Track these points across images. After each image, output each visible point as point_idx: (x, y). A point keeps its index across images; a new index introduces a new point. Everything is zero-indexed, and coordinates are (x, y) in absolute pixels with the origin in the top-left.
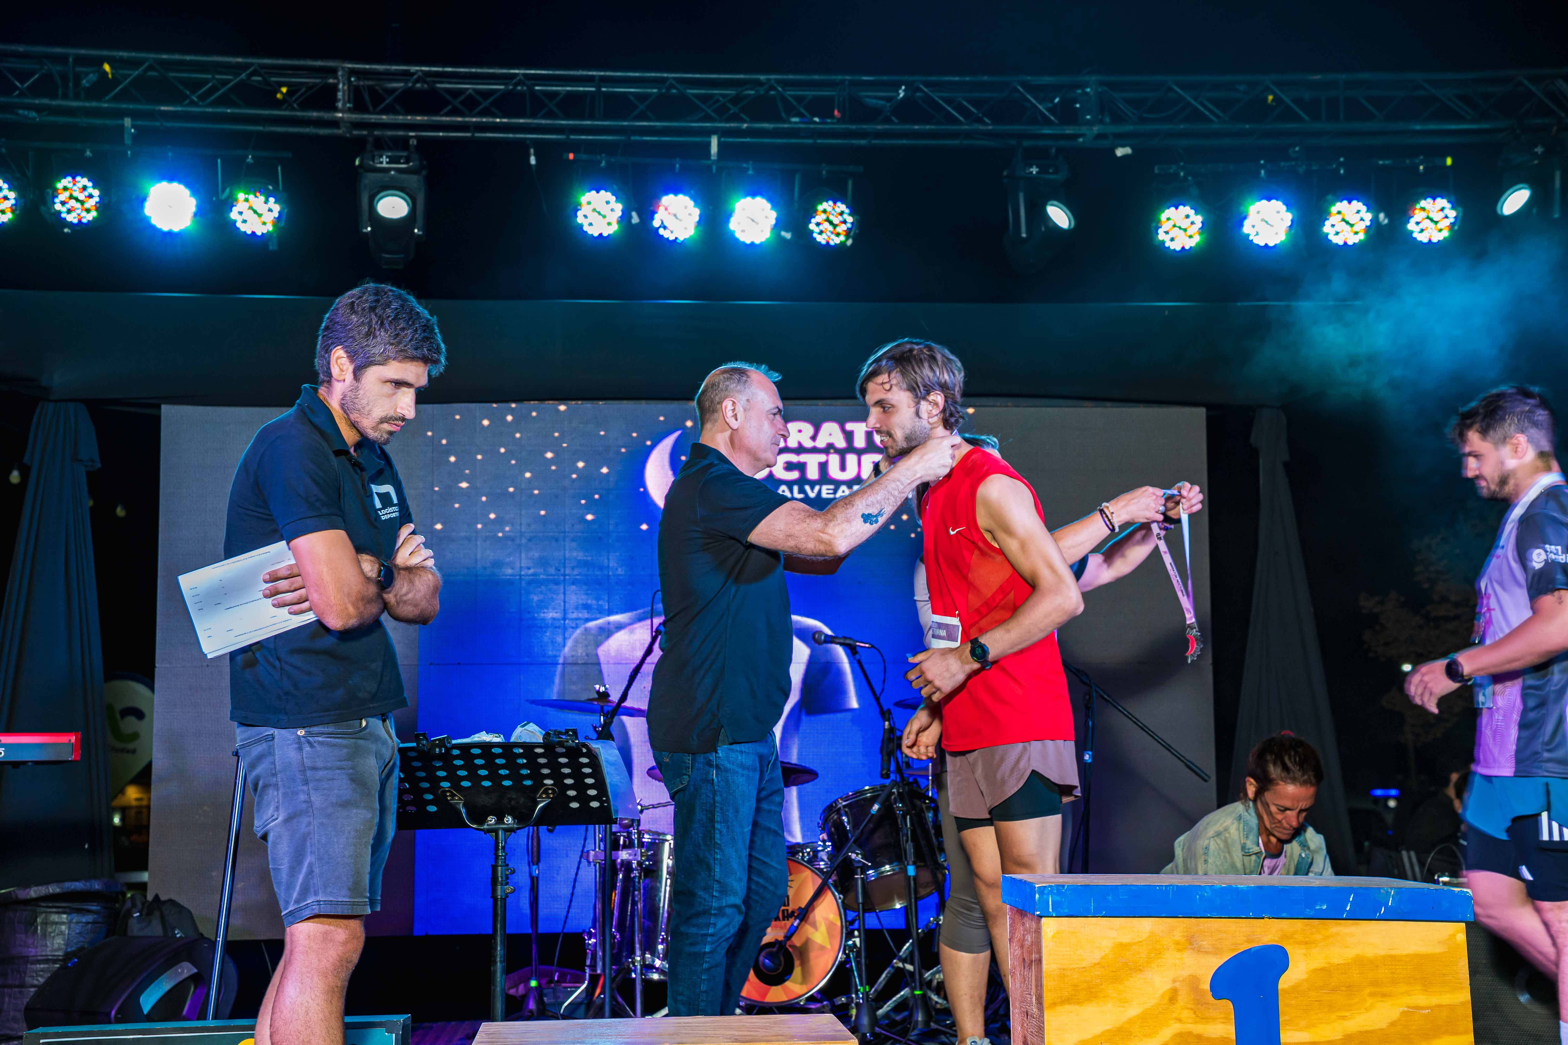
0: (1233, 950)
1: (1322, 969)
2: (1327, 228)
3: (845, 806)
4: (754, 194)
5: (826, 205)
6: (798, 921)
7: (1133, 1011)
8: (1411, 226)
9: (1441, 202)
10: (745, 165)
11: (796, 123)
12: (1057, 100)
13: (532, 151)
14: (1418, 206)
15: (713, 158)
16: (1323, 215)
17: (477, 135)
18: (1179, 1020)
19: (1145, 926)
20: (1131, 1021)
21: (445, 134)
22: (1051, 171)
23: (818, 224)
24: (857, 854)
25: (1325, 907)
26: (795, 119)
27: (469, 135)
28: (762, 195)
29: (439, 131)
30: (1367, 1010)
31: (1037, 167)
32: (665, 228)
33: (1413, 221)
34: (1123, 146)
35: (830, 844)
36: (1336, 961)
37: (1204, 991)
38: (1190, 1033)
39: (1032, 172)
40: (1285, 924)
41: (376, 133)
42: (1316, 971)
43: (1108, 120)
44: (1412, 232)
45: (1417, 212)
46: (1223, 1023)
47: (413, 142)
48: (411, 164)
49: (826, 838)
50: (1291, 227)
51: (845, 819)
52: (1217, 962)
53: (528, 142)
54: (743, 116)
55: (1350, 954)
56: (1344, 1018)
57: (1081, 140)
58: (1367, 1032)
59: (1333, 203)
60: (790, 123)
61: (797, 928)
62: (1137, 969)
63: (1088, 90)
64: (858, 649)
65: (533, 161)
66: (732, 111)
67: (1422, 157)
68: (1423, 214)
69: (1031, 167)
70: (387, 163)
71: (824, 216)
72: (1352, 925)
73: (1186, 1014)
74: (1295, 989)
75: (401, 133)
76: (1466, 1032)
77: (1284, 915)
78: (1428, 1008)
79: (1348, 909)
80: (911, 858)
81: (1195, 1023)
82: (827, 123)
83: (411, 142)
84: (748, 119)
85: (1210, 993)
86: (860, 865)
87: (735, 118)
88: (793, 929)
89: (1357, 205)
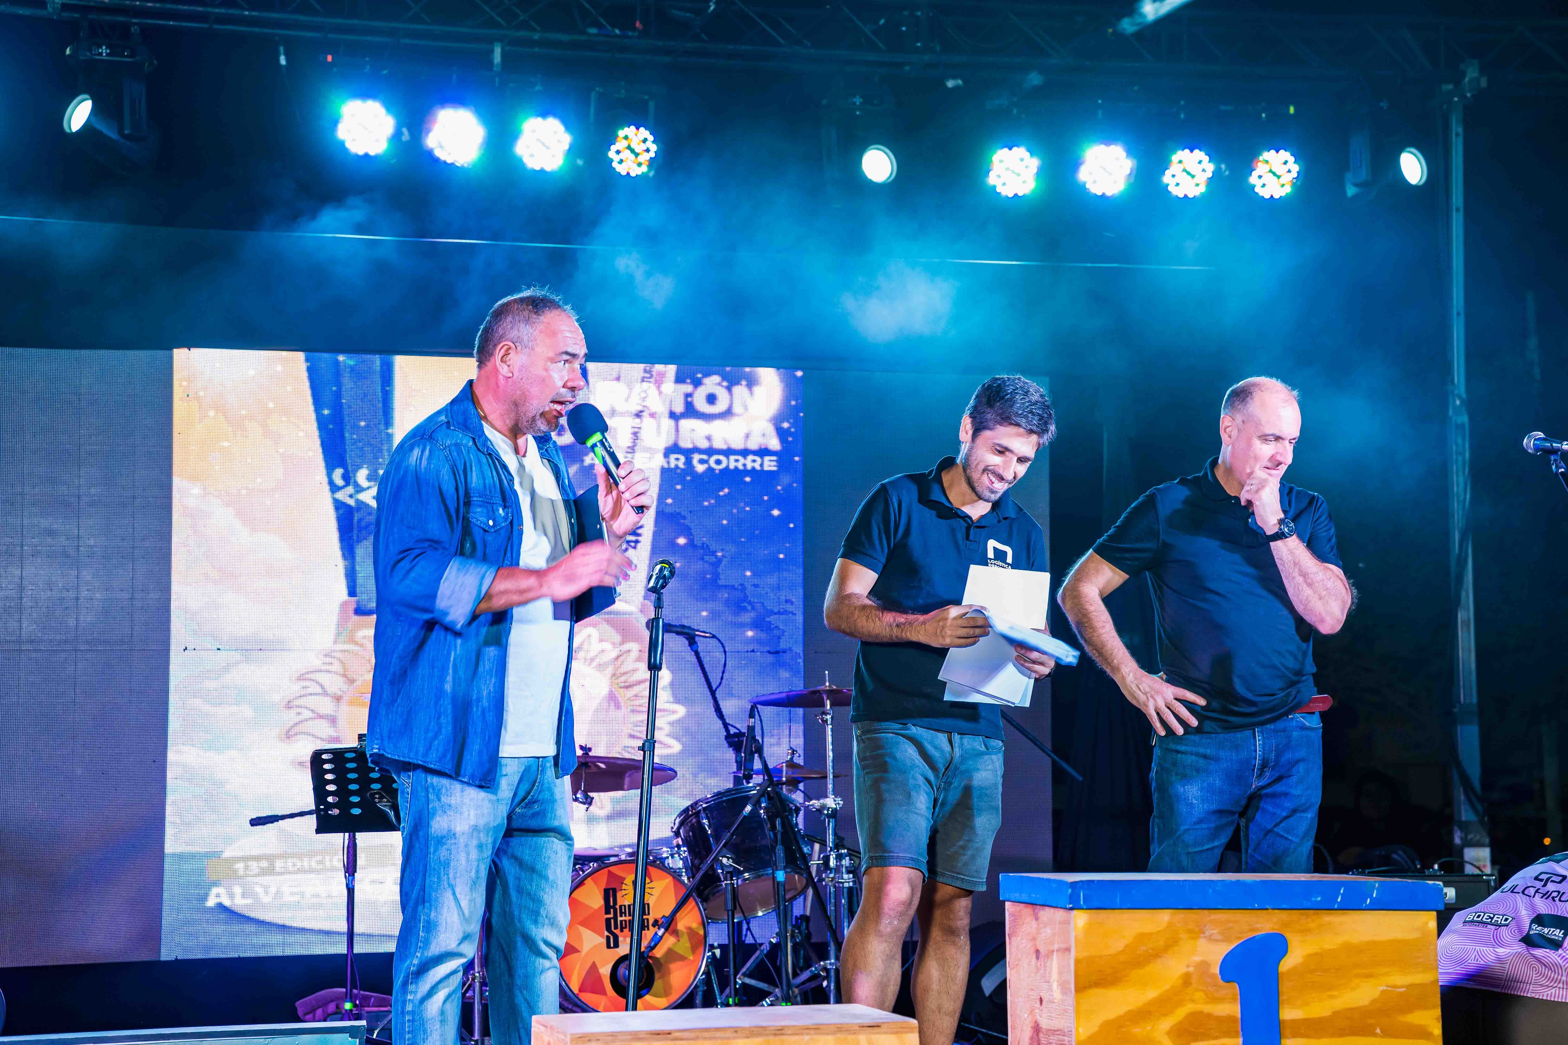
0: (1239, 938)
1: (1316, 954)
2: (1167, 178)
3: (704, 809)
4: (544, 115)
5: (630, 131)
6: (662, 930)
7: (1152, 994)
8: (1253, 179)
9: (1284, 155)
10: (533, 80)
11: (595, 35)
12: (882, 22)
13: (282, 49)
14: (1261, 158)
15: (495, 69)
16: (1164, 164)
17: (215, 26)
18: (1193, 1001)
19: (1164, 917)
20: (1150, 1003)
21: (176, 23)
22: (875, 102)
23: (618, 152)
24: (728, 858)
25: (1319, 899)
26: (593, 31)
27: (205, 26)
28: (555, 115)
29: (170, 20)
30: (1353, 989)
31: (861, 97)
32: (441, 147)
33: (1255, 174)
34: (954, 77)
35: (685, 849)
36: (1327, 946)
37: (1214, 975)
38: (1201, 1013)
39: (855, 103)
40: (1283, 915)
41: (90, 16)
42: (1310, 956)
43: (938, 48)
44: (1254, 186)
45: (1259, 164)
46: (1230, 1002)
47: (134, 29)
48: (138, 58)
49: (681, 843)
50: (1130, 174)
51: (705, 821)
52: (1225, 949)
53: (277, 38)
54: (533, 23)
55: (1339, 940)
56: (1332, 997)
57: (907, 68)
58: (1351, 1009)
59: (1174, 151)
60: (586, 33)
61: (661, 937)
62: (1156, 955)
63: (919, 13)
64: (697, 639)
65: (283, 61)
66: (522, 18)
67: (1263, 104)
68: (1267, 168)
69: (855, 96)
70: (108, 55)
71: (625, 143)
72: (1342, 914)
73: (1199, 995)
74: (1293, 970)
75: (121, 19)
76: (1434, 1007)
77: (1284, 906)
78: (1402, 987)
79: (1339, 900)
80: (781, 863)
81: (1207, 1003)
82: (627, 37)
83: (133, 30)
84: (538, 28)
85: (1220, 976)
86: (731, 869)
87: (525, 25)
88: (656, 939)
89: (1199, 154)
